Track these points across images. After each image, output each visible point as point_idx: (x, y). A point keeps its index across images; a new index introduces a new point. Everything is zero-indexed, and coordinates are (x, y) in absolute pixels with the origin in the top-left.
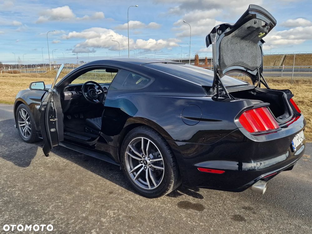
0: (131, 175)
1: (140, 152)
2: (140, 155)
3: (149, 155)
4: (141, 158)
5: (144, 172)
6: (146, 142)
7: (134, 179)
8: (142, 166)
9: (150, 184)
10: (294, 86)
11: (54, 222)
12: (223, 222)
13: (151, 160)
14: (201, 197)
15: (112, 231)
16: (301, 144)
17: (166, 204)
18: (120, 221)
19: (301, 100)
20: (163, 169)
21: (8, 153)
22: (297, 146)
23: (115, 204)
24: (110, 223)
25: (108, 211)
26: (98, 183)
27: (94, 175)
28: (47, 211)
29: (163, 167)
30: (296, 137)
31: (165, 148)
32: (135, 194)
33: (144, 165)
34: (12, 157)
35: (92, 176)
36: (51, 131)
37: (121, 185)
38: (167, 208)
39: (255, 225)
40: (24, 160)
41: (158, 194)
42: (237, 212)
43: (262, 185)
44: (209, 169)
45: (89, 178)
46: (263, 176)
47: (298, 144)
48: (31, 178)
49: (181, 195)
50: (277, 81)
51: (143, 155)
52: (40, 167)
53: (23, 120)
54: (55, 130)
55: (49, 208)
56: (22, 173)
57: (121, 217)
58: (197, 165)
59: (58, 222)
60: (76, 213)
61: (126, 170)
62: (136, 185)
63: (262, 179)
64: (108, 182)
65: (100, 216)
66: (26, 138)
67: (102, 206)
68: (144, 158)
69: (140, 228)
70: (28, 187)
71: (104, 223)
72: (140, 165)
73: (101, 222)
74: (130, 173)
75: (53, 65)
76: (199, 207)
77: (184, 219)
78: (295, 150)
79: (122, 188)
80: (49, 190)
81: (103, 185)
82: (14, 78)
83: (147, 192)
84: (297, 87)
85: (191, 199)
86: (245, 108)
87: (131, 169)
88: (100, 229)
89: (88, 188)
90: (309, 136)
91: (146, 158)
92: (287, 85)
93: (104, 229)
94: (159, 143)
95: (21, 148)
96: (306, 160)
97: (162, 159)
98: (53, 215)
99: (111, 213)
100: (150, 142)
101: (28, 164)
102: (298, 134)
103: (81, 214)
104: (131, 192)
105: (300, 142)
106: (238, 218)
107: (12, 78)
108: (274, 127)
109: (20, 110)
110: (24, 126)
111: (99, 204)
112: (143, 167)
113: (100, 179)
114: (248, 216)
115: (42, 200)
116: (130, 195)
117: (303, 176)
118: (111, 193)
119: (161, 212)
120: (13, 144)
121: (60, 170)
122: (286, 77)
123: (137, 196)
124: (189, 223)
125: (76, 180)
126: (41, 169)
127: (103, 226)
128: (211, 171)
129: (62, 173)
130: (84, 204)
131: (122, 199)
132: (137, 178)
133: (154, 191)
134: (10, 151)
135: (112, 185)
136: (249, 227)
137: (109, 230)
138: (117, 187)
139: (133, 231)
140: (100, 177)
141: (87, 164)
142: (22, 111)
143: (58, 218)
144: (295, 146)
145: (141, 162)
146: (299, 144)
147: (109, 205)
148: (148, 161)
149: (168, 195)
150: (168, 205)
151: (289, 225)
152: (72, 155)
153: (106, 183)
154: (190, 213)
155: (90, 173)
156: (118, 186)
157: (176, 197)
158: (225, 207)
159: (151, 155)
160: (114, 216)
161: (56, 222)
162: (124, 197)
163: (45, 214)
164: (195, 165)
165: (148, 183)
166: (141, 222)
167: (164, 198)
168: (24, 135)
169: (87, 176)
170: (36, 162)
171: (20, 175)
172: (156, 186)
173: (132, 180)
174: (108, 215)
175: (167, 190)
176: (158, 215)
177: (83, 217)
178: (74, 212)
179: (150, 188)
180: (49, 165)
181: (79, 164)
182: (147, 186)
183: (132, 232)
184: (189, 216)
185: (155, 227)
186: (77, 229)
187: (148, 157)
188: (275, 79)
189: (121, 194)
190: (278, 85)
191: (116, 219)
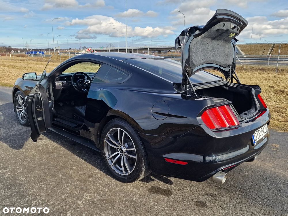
0: (109, 161)
1: (117, 141)
2: (117, 144)
3: (124, 144)
4: (118, 146)
5: (120, 159)
6: (121, 132)
7: (111, 165)
8: (118, 154)
9: (125, 170)
10: (278, 75)
11: (36, 203)
12: (186, 207)
13: (126, 149)
14: (171, 183)
15: (85, 213)
16: (262, 138)
17: (138, 189)
18: (95, 203)
19: (282, 89)
20: (136, 157)
21: (6, 135)
22: (258, 140)
23: (92, 188)
24: (85, 205)
25: (85, 194)
26: (81, 167)
27: (78, 159)
28: (31, 192)
29: (135, 156)
30: (258, 132)
31: (138, 139)
32: (112, 179)
33: (120, 153)
34: (8, 140)
35: (76, 160)
36: (38, 119)
37: (101, 169)
38: (139, 192)
39: (215, 211)
40: (19, 142)
41: (131, 180)
42: (201, 198)
43: (222, 176)
44: (174, 160)
45: (73, 162)
46: (222, 168)
47: (259, 139)
48: (22, 160)
49: (153, 180)
50: (264, 70)
51: (119, 144)
52: (31, 150)
53: (20, 106)
54: (42, 119)
55: (33, 189)
56: (15, 155)
57: (95, 200)
58: (165, 156)
59: (39, 203)
60: (56, 195)
61: (104, 157)
62: (113, 170)
63: (223, 171)
64: (90, 166)
65: (77, 199)
66: (23, 121)
67: (81, 188)
68: (121, 146)
69: (111, 210)
70: (18, 169)
71: (80, 205)
72: (117, 153)
73: (77, 204)
74: (108, 159)
75: (57, 50)
76: (167, 193)
77: (152, 204)
78: (256, 144)
79: (101, 172)
80: (36, 172)
81: (85, 169)
82: (22, 61)
83: (122, 177)
84: (281, 76)
85: (161, 185)
86: (208, 106)
87: (109, 156)
88: (75, 211)
89: (71, 172)
90: (282, 126)
91: (122, 147)
92: (271, 74)
93: (79, 211)
94: (133, 134)
95: (17, 131)
96: (274, 149)
97: (135, 149)
98: (36, 196)
99: (87, 196)
100: (125, 133)
101: (21, 147)
102: (260, 129)
103: (61, 196)
104: (108, 177)
105: (262, 136)
106: (201, 204)
107: (20, 61)
108: (235, 124)
109: (17, 96)
110: (21, 111)
111: (78, 187)
112: (120, 154)
113: (83, 163)
114: (210, 202)
115: (28, 182)
116: (108, 180)
117: (268, 165)
118: (90, 176)
119: (132, 196)
120: (11, 127)
121: (48, 153)
122: (272, 66)
123: (114, 180)
124: (156, 207)
125: (62, 163)
126: (32, 151)
127: (78, 208)
128: (176, 162)
129: (50, 156)
130: (64, 187)
131: (100, 183)
132: (114, 164)
133: (128, 177)
134: (7, 134)
135: (93, 169)
136: (209, 213)
137: (83, 212)
138: (97, 172)
139: (104, 213)
140: (83, 161)
141: (74, 148)
142: (19, 97)
143: (40, 199)
144: (256, 141)
145: (118, 150)
146: (261, 138)
147: (87, 188)
148: (124, 150)
149: (142, 180)
150: (140, 189)
151: (245, 212)
152: (61, 139)
153: (88, 167)
154: (158, 198)
155: (75, 157)
156: (98, 170)
157: (148, 182)
158: (191, 193)
159: (126, 144)
160: (90, 199)
161: (38, 203)
162: (101, 181)
163: (29, 195)
164: (163, 156)
165: (123, 169)
166: (113, 206)
167: (137, 182)
168: (21, 119)
169: (72, 160)
170: (29, 145)
171: (13, 157)
172: (129, 172)
173: (110, 166)
174: (85, 197)
175: (139, 176)
176: (129, 199)
177: (62, 199)
178: (55, 194)
179: (125, 174)
180: (40, 148)
181: (67, 148)
182: (122, 171)
183: (103, 215)
184: (157, 201)
185: (125, 210)
186: (54, 210)
187: (124, 146)
188: (261, 67)
189: (100, 178)
190: (264, 74)
191: (91, 202)
